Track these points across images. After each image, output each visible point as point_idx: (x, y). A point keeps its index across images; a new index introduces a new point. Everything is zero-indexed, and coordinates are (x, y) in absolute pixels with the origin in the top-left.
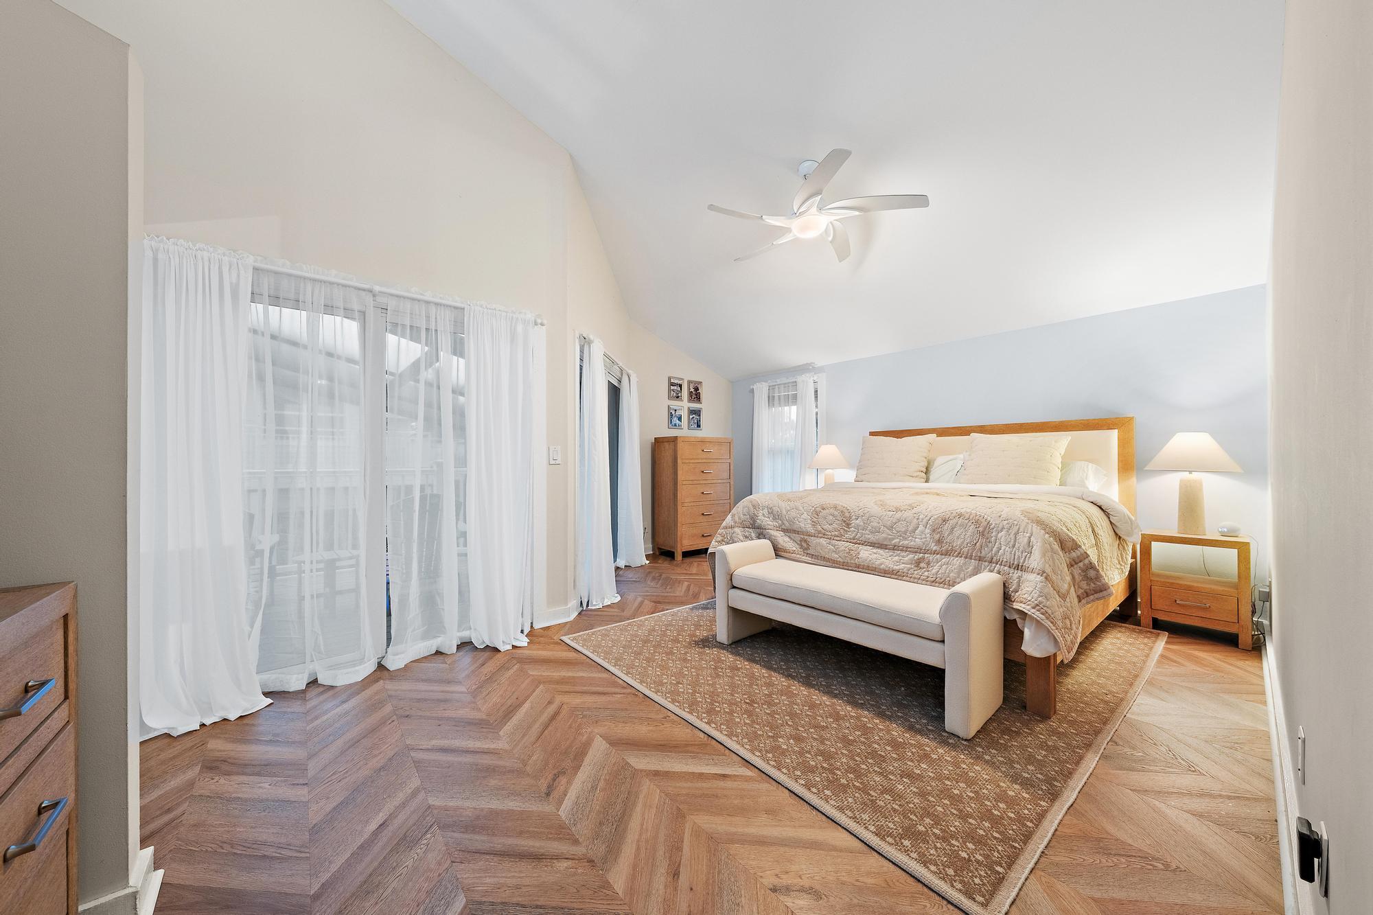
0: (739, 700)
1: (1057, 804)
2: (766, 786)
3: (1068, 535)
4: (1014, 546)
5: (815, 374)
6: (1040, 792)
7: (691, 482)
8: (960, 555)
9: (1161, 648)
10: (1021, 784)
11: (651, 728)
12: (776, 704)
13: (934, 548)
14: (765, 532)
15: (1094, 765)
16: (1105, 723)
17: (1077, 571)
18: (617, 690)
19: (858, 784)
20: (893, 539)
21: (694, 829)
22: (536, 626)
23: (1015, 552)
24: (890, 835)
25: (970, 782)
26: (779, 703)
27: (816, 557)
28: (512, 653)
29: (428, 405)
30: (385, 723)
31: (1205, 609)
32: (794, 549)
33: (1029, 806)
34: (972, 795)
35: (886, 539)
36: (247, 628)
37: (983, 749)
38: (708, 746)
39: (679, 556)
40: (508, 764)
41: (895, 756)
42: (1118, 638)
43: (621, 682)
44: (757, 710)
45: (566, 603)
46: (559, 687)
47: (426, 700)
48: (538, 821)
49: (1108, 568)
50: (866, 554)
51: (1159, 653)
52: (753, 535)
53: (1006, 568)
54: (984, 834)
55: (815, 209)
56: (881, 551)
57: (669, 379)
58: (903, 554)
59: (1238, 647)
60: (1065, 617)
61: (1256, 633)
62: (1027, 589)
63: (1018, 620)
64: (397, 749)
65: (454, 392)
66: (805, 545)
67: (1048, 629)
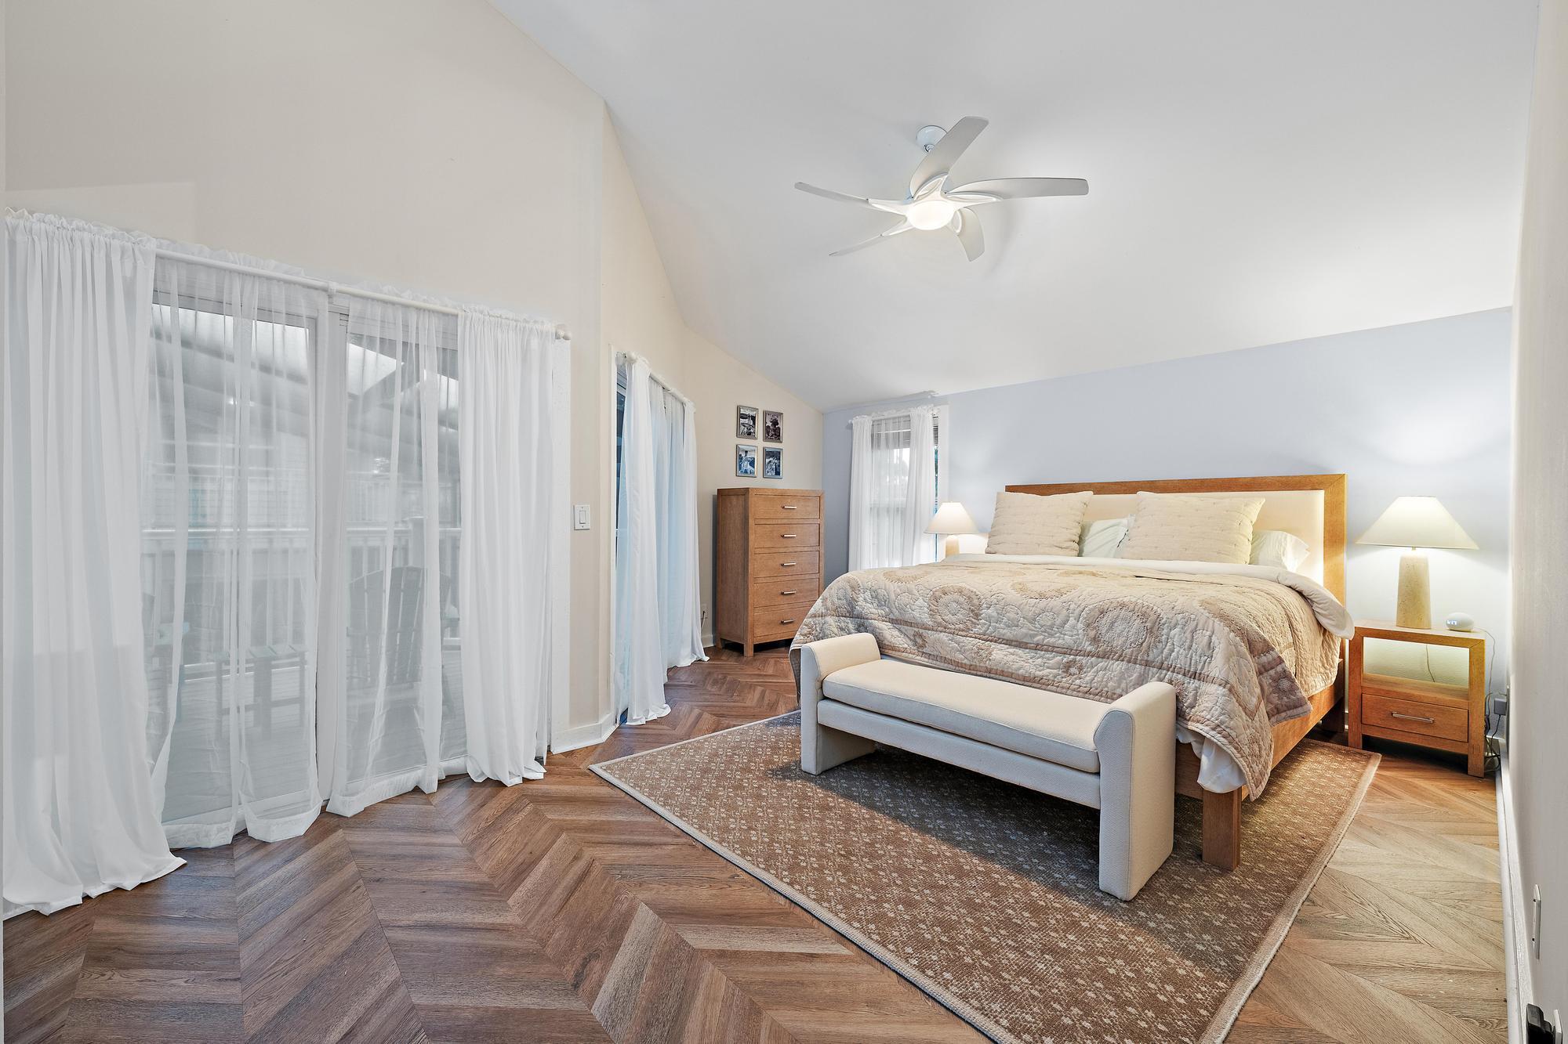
0: (832, 852)
1: (1239, 985)
2: (866, 969)
3: (1258, 634)
4: (1190, 648)
5: (935, 406)
6: (1218, 970)
7: (767, 551)
8: (1121, 658)
9: (1373, 775)
10: (1194, 960)
11: (714, 892)
12: (880, 857)
13: (1089, 649)
14: (867, 623)
15: (1286, 932)
16: (1300, 877)
17: (1267, 681)
18: (669, 840)
19: (986, 964)
20: (1036, 635)
21: (773, 1028)
22: (556, 750)
23: (1192, 654)
24: (1028, 1031)
25: (1130, 958)
26: (883, 855)
27: (935, 658)
28: (523, 789)
29: (405, 439)
30: (347, 889)
31: (1428, 725)
32: (906, 646)
33: (1203, 989)
34: (1131, 975)
35: (1026, 635)
36: (148, 761)
37: (1147, 913)
38: (790, 916)
39: (749, 651)
40: (520, 945)
41: (1034, 924)
42: (1319, 763)
43: (672, 828)
44: (855, 865)
45: (596, 718)
46: (588, 836)
47: (404, 856)
48: (564, 1023)
49: (1309, 673)
50: (1000, 654)
51: (1370, 781)
52: (851, 626)
53: (1180, 676)
54: (1146, 1026)
55: (939, 193)
56: (1019, 651)
57: (738, 408)
58: (1048, 655)
59: (1467, 773)
60: (1254, 740)
61: (1490, 754)
62: (1206, 705)
63: (1194, 745)
64: (365, 927)
65: (441, 422)
66: (919, 641)
67: (1232, 758)
